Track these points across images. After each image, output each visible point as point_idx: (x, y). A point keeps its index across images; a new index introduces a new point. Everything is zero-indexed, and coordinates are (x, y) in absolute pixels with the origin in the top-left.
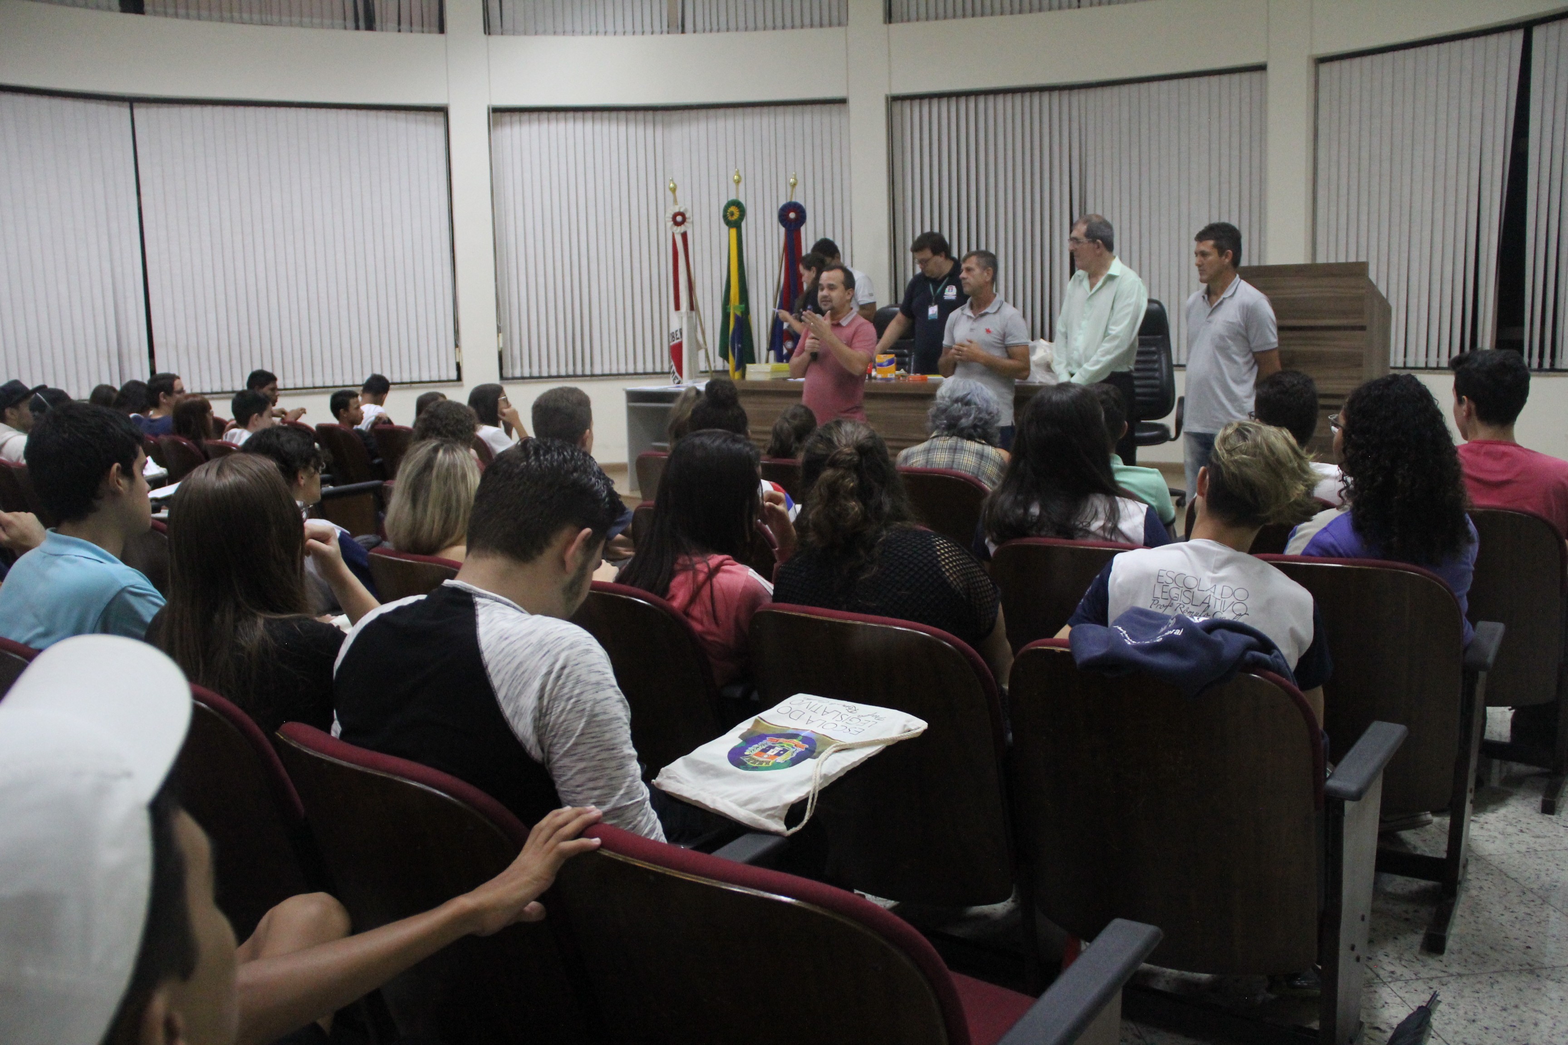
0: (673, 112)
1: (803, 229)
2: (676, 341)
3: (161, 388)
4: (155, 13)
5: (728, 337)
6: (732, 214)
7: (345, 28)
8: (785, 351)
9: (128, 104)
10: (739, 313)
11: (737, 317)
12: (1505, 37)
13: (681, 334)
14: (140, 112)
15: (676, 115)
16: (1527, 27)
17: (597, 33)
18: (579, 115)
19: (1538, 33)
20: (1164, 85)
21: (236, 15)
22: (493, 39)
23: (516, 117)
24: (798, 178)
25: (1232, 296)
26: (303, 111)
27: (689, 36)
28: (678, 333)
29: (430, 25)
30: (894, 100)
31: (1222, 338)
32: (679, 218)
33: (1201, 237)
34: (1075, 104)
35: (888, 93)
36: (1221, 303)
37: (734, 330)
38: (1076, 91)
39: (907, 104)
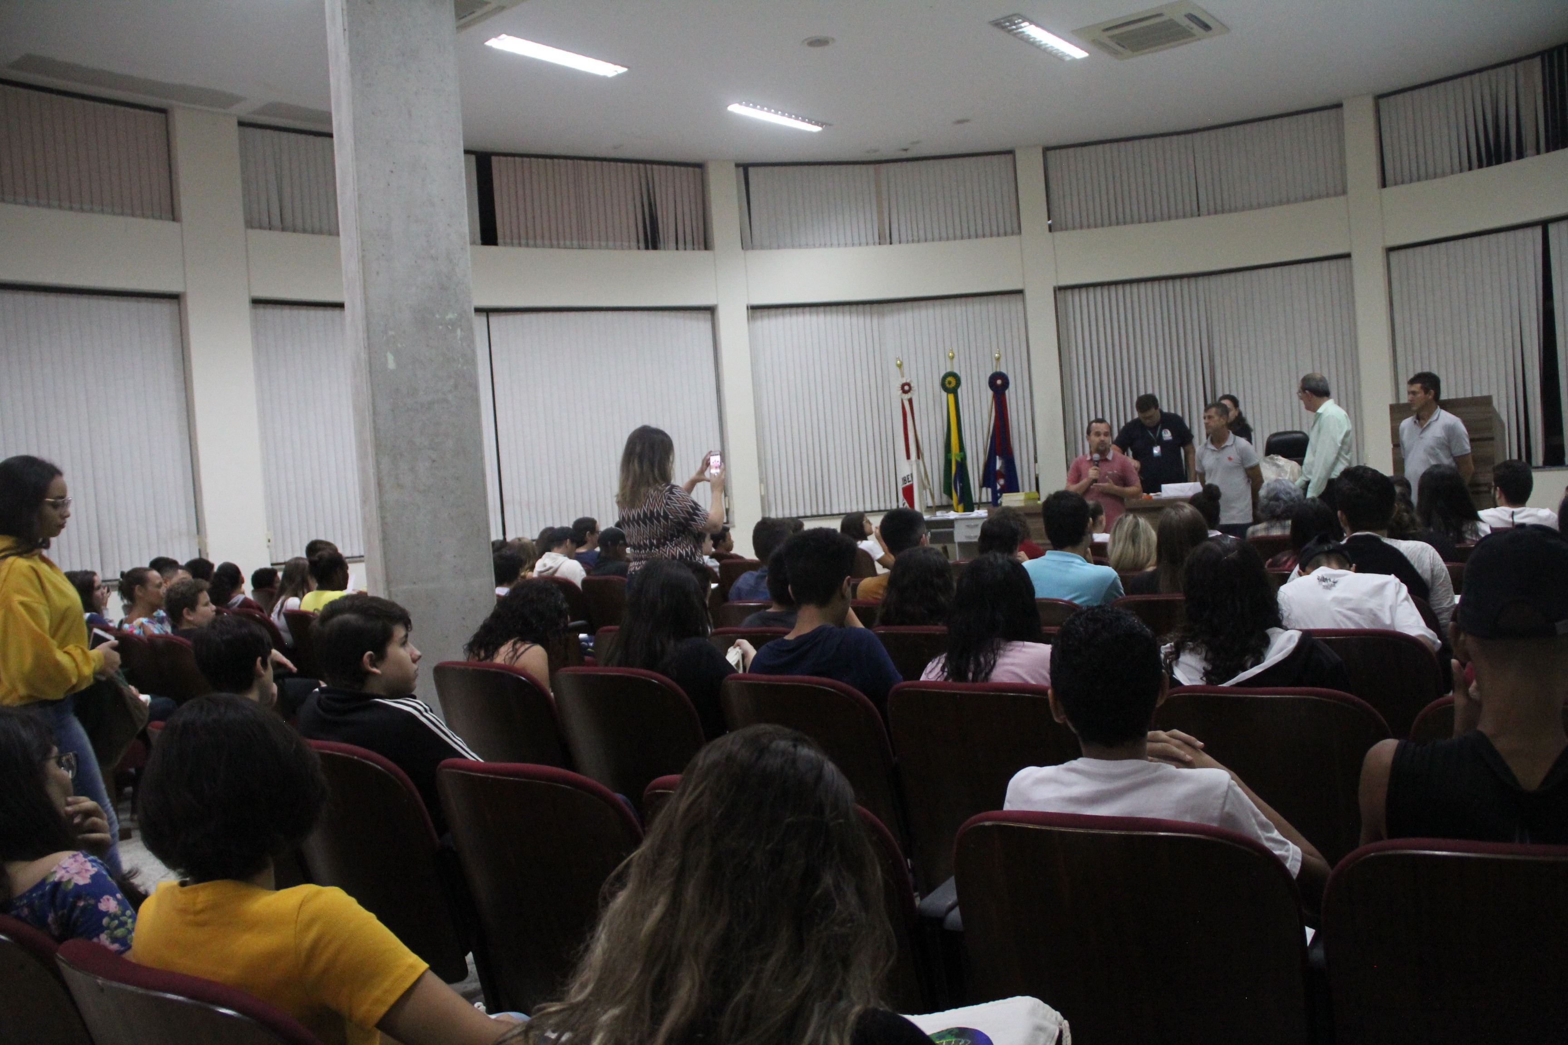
0: (885, 305)
1: (1007, 392)
2: (908, 484)
3: (586, 529)
4: (505, 244)
5: (951, 479)
6: (950, 383)
7: (639, 248)
8: (999, 487)
9: (485, 314)
10: (959, 459)
11: (957, 462)
12: (1529, 232)
13: (912, 477)
14: (494, 319)
15: (887, 307)
16: (1544, 224)
17: (825, 245)
18: (814, 309)
19: (1552, 229)
20: (1270, 271)
21: (562, 243)
22: (750, 253)
23: (766, 312)
24: (1001, 353)
25: (1437, 419)
26: (610, 314)
27: (896, 246)
28: (910, 477)
29: (699, 244)
30: (1059, 290)
31: (1432, 448)
32: (906, 388)
33: (1412, 382)
34: (1201, 288)
35: (1055, 284)
36: (1429, 425)
37: (956, 474)
38: (1200, 278)
39: (1069, 292)
